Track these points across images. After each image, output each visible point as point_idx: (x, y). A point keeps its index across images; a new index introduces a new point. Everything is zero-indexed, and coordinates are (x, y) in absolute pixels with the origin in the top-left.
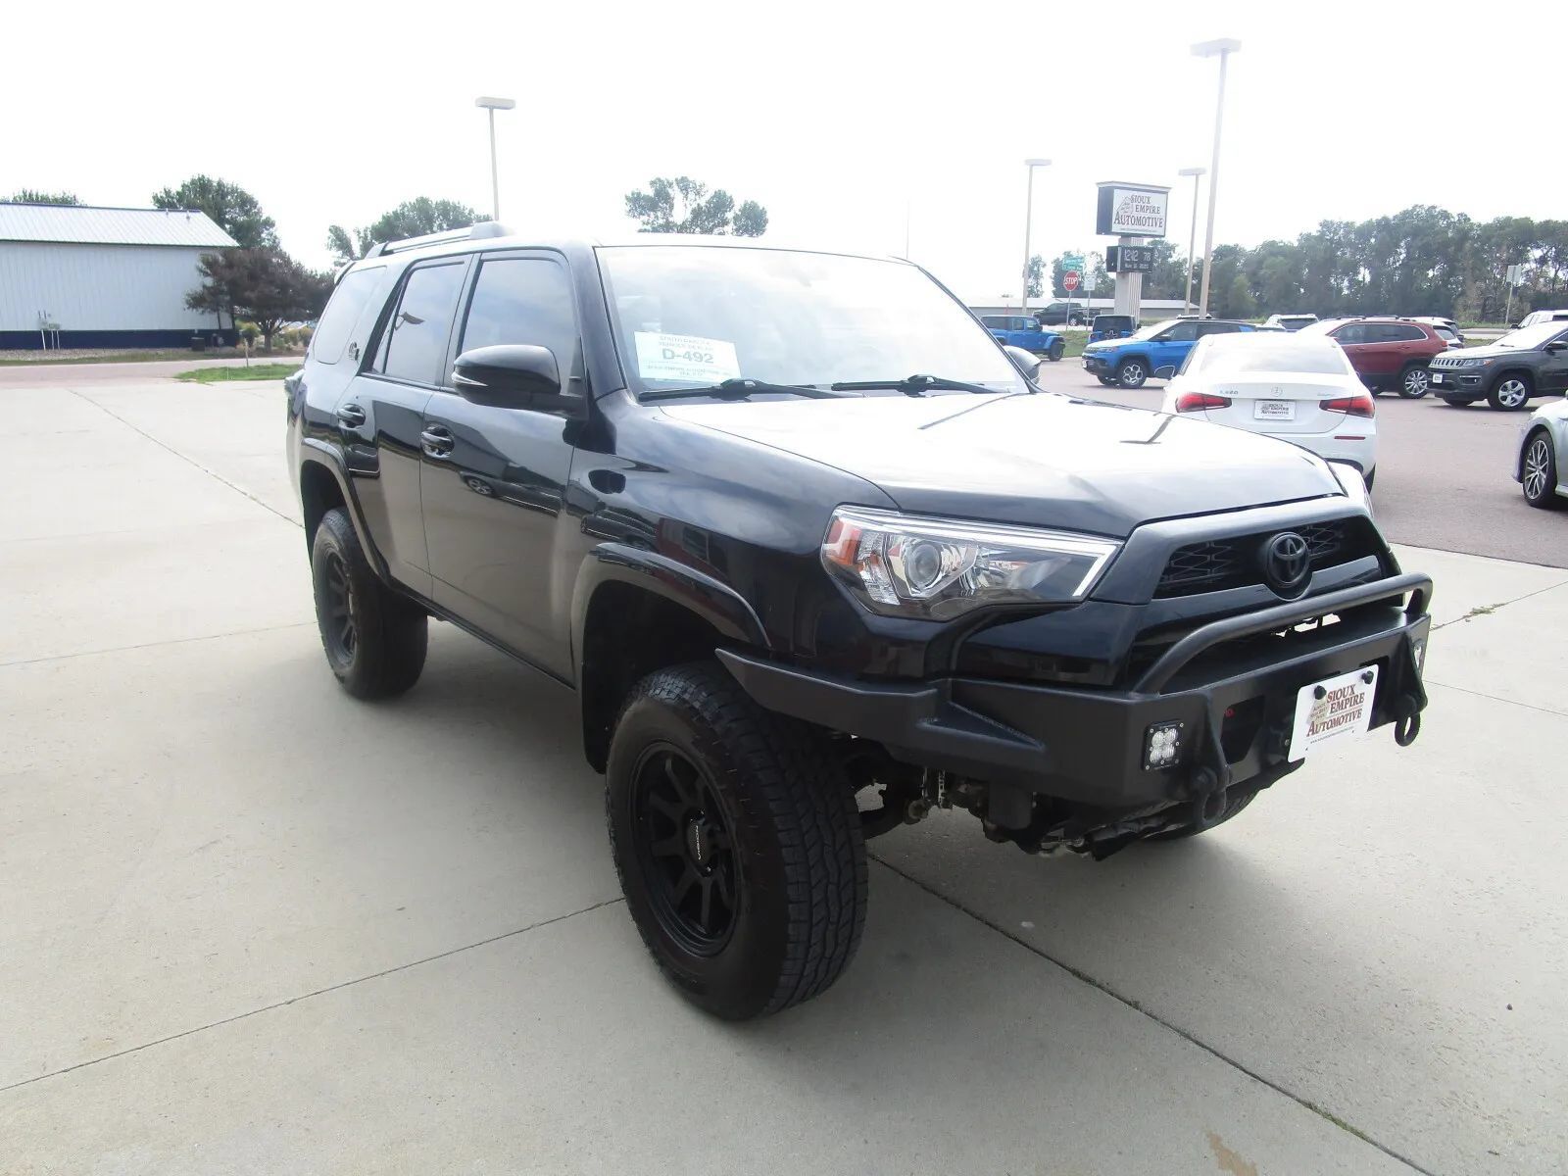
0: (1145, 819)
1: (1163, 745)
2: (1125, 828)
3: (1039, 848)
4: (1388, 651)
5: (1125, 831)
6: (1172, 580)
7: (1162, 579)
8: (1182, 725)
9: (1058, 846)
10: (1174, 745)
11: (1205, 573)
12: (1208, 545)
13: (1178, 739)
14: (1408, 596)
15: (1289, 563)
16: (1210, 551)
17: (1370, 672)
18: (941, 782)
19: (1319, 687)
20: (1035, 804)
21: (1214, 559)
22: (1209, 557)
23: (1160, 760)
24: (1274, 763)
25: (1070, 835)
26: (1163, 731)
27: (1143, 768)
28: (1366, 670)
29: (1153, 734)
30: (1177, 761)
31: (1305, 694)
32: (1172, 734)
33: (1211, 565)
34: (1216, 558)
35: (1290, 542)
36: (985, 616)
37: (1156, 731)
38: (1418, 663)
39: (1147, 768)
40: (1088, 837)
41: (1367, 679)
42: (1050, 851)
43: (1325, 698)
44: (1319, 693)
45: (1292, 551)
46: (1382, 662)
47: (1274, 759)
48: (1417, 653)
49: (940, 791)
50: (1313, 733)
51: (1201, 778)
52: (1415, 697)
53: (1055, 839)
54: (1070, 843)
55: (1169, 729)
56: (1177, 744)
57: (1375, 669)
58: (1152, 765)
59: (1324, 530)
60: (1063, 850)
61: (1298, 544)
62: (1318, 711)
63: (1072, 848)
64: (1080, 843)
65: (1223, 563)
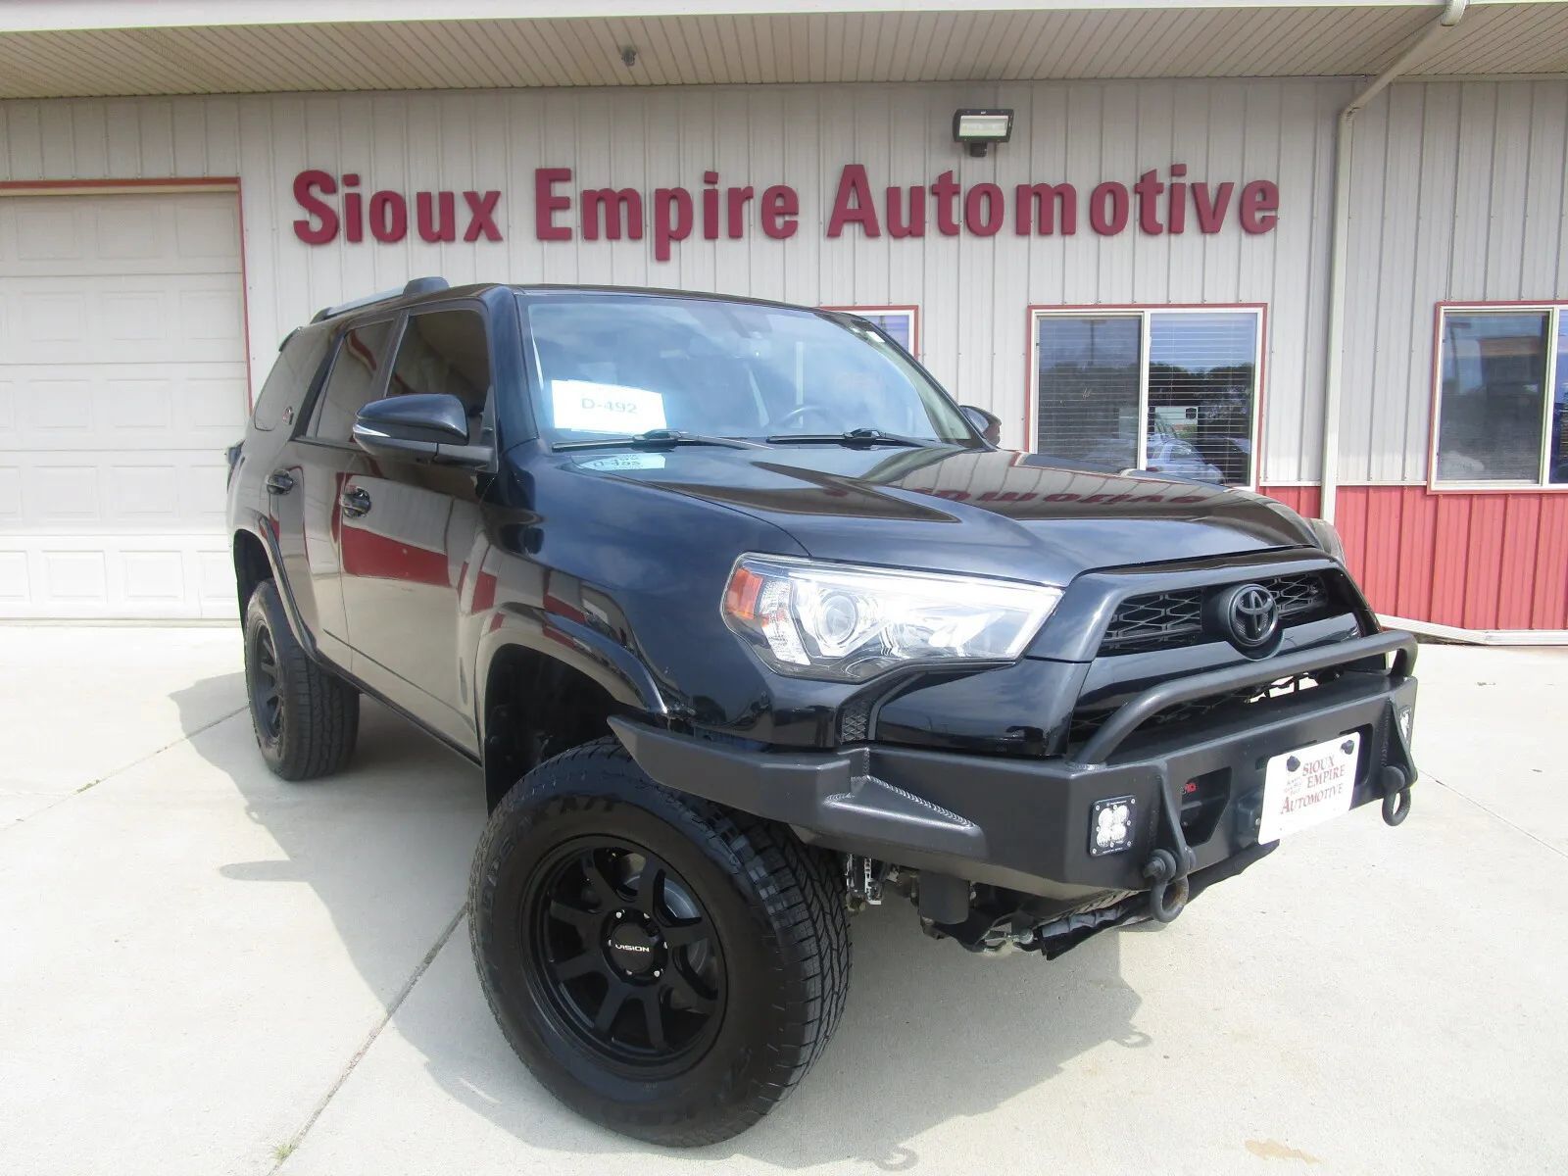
0: (1101, 911)
1: (1113, 826)
2: (1078, 921)
3: (983, 945)
4: (1372, 718)
5: (1079, 925)
6: (1119, 636)
7: (1108, 635)
8: (1133, 801)
9: (1004, 943)
10: (1125, 824)
11: (1160, 628)
12: (1161, 598)
13: (1130, 818)
14: (1391, 657)
15: (1255, 617)
16: (1165, 604)
17: (1350, 741)
18: (867, 870)
19: (1292, 758)
20: (974, 895)
21: (1169, 613)
22: (1163, 610)
23: (1109, 842)
24: (1244, 846)
25: (1018, 930)
26: (1111, 807)
27: (1088, 850)
28: (1345, 739)
29: (1100, 811)
30: (1129, 844)
31: (1276, 765)
32: (1122, 812)
33: (1166, 619)
34: (1171, 611)
35: (1254, 595)
36: (906, 677)
37: (1103, 807)
38: (1405, 732)
39: (1094, 851)
40: (1038, 933)
41: (1347, 748)
42: (996, 948)
43: (1300, 770)
44: (1293, 765)
45: (1258, 605)
46: (1365, 731)
47: (1244, 842)
48: (1404, 722)
49: (868, 880)
50: (1288, 811)
51: (1158, 863)
52: (1401, 769)
53: (1001, 934)
54: (1017, 940)
55: (1118, 805)
56: (1129, 824)
57: (1356, 737)
58: (1099, 849)
59: (1295, 584)
60: (1009, 948)
61: (1264, 596)
62: (1292, 785)
63: (1019, 944)
64: (1029, 939)
65: (1179, 618)
